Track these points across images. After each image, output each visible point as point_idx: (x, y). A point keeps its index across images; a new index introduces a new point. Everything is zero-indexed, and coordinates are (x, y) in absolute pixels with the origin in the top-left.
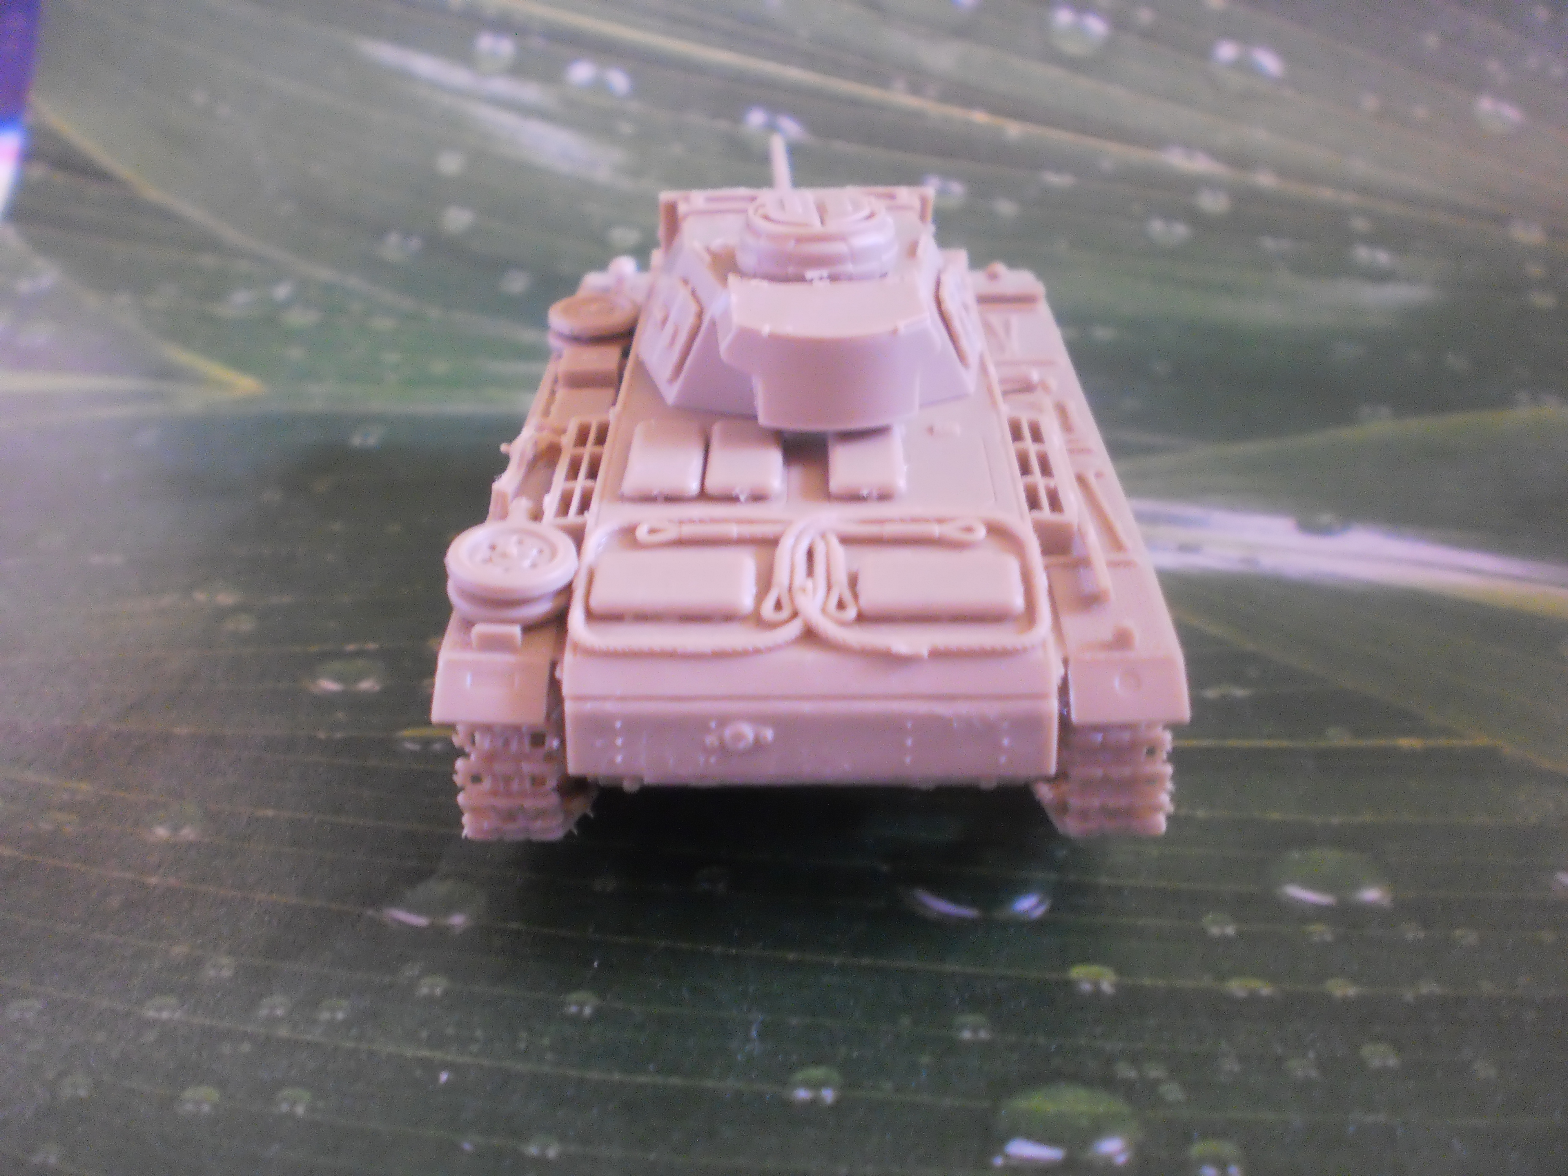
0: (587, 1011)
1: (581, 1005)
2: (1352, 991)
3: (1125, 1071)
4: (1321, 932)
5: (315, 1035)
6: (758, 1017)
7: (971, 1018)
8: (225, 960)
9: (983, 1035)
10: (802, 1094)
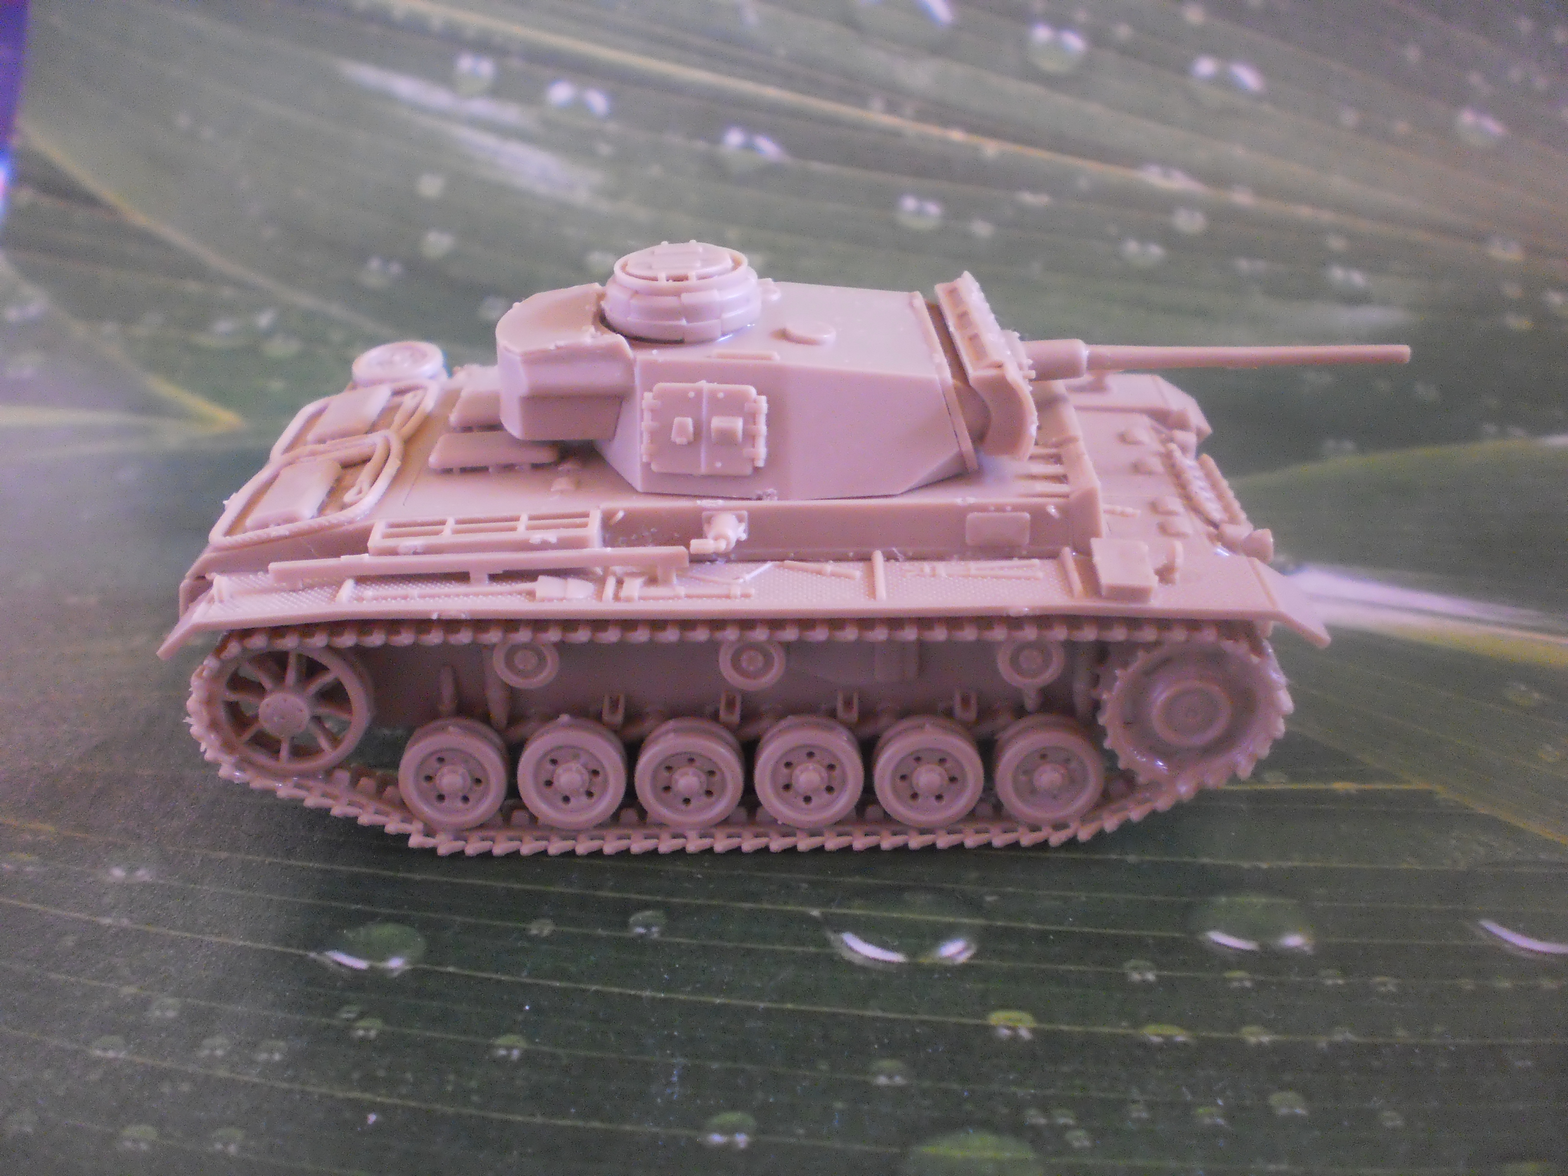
0: (516, 1054)
1: (509, 1048)
2: (1266, 1039)
3: (1035, 1118)
4: (1240, 978)
5: (252, 1076)
6: (680, 1060)
7: (887, 1064)
8: (170, 1001)
9: (899, 1080)
10: (717, 1139)
